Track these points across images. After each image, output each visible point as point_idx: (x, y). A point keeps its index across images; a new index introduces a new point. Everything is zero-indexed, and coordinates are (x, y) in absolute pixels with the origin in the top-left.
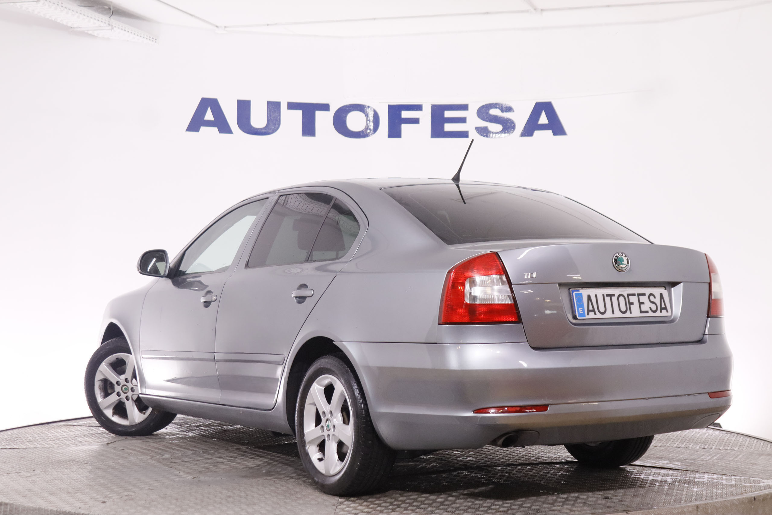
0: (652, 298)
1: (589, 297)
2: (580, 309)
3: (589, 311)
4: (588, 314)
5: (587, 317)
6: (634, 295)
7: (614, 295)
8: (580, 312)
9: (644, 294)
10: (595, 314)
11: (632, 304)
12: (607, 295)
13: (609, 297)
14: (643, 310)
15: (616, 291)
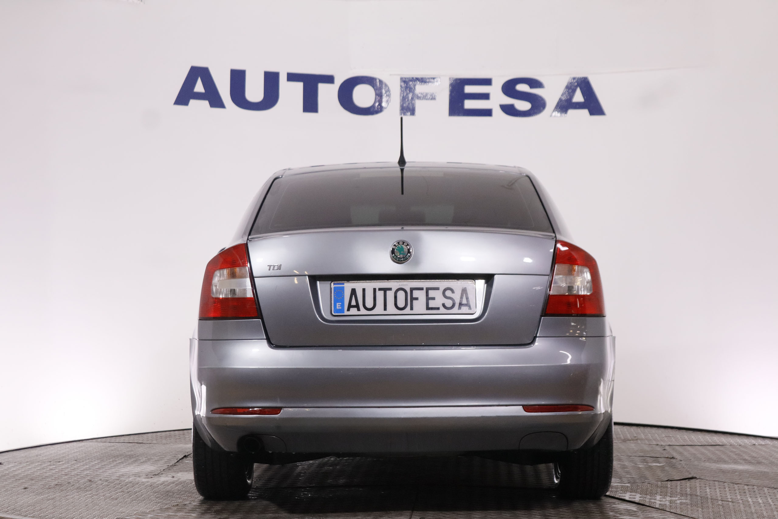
0: (448, 293)
1: (353, 292)
2: (337, 304)
3: (350, 306)
4: (348, 310)
5: (346, 313)
6: (422, 289)
7: (390, 289)
8: (338, 308)
9: (437, 289)
10: (359, 310)
11: (417, 299)
12: (380, 289)
13: (382, 292)
14: (430, 306)
15: (394, 284)
